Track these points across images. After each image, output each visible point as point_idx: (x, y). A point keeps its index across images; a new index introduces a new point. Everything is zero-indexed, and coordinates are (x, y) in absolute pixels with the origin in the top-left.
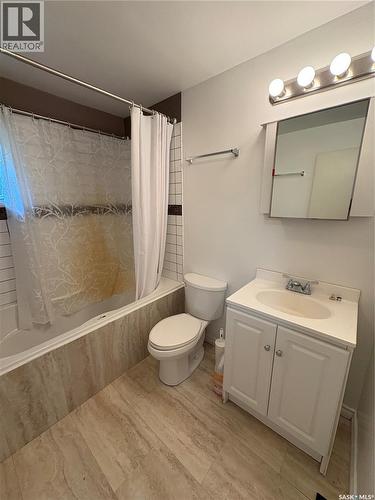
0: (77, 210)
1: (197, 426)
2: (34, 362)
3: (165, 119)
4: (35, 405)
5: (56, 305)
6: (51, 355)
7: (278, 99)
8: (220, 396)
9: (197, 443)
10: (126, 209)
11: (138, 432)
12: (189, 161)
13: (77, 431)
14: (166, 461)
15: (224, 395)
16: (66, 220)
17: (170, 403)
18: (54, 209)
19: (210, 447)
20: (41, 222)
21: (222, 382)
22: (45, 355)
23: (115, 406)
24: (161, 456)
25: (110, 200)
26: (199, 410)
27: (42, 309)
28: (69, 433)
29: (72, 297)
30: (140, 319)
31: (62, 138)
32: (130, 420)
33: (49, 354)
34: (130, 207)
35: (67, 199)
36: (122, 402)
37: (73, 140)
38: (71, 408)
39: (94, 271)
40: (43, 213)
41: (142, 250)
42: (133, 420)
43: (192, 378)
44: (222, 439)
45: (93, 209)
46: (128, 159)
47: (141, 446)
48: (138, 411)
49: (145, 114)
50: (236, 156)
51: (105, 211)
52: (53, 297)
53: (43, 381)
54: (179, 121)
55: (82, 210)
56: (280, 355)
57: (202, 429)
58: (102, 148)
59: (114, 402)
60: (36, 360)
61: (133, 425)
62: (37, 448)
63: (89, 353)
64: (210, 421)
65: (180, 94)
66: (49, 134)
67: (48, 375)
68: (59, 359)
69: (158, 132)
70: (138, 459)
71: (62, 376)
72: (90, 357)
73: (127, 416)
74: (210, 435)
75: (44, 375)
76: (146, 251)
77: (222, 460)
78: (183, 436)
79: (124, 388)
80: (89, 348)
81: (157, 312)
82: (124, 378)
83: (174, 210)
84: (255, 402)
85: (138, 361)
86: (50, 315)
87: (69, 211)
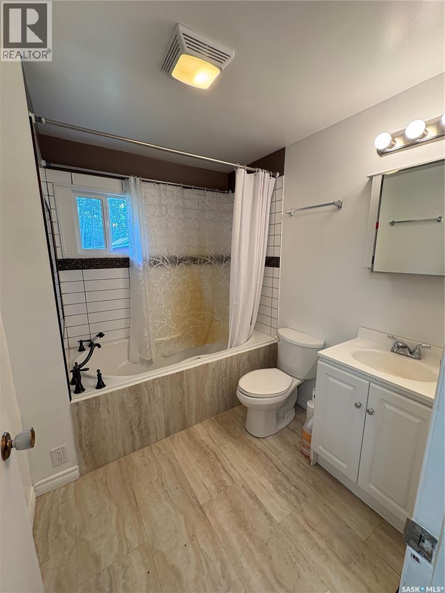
0: (181, 260)
1: (280, 477)
2: (146, 383)
3: (267, 175)
4: (143, 421)
5: (158, 345)
6: (157, 382)
7: (388, 150)
8: (308, 457)
9: (278, 492)
10: (224, 259)
11: (223, 467)
12: (290, 213)
13: (172, 453)
14: (248, 497)
15: (312, 457)
16: (172, 270)
17: (255, 452)
18: (164, 259)
19: (292, 498)
20: (153, 271)
21: (310, 442)
22: (153, 380)
23: (203, 441)
24: (243, 492)
25: (210, 251)
26: (283, 464)
27: (148, 347)
28: (165, 452)
29: (171, 339)
30: (231, 366)
31: (175, 198)
32: (217, 457)
33: (156, 379)
34: (228, 258)
35: (174, 251)
36: (210, 441)
37: (183, 198)
38: (168, 434)
39: (190, 318)
40: (155, 263)
41: (237, 300)
42: (219, 456)
43: (279, 434)
44: (304, 495)
45: (194, 260)
46: (231, 211)
47: (225, 478)
48: (224, 451)
49: (249, 172)
50: (340, 207)
51: (204, 262)
52: (156, 337)
53: (150, 403)
54: (282, 174)
55: (185, 260)
56: (371, 414)
57: (284, 481)
58: (207, 203)
59: (203, 438)
60: (147, 382)
61: (219, 460)
62: (142, 456)
63: (185, 388)
64: (294, 477)
65: (284, 149)
66: (166, 195)
67: (154, 398)
68: (163, 386)
69: (260, 187)
70: (221, 487)
71: (164, 402)
72: (186, 391)
73: (214, 453)
74: (293, 489)
75: (152, 397)
76: (241, 303)
77: (302, 511)
78: (264, 481)
79: (211, 429)
80: (185, 383)
81: (247, 364)
82: (212, 421)
83: (272, 262)
84: (344, 466)
85: (226, 409)
86: (153, 353)
87: (175, 261)
